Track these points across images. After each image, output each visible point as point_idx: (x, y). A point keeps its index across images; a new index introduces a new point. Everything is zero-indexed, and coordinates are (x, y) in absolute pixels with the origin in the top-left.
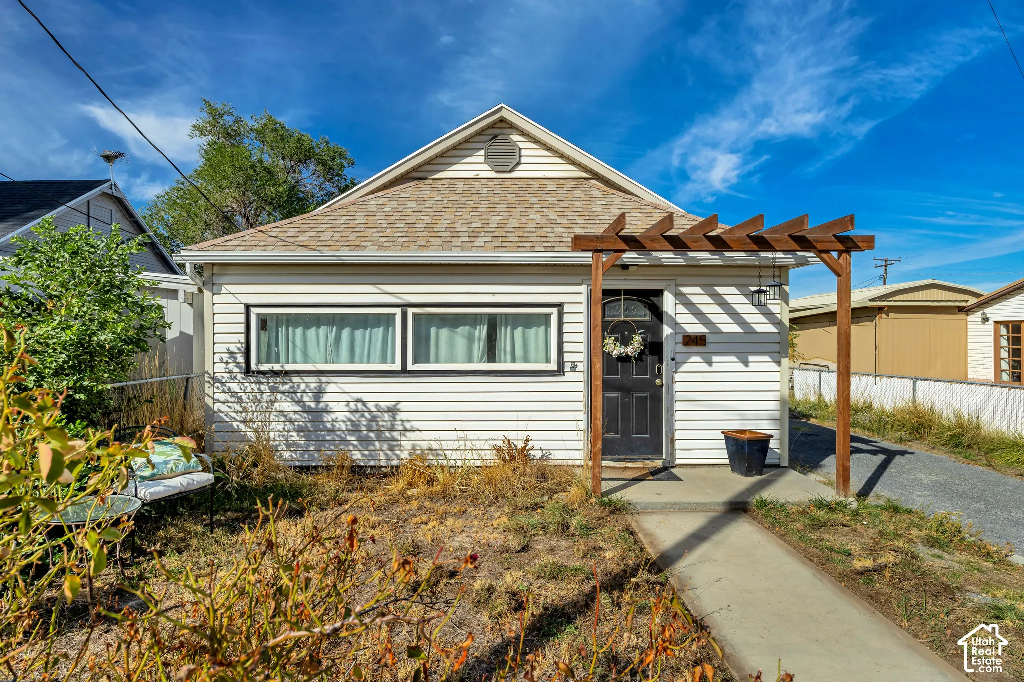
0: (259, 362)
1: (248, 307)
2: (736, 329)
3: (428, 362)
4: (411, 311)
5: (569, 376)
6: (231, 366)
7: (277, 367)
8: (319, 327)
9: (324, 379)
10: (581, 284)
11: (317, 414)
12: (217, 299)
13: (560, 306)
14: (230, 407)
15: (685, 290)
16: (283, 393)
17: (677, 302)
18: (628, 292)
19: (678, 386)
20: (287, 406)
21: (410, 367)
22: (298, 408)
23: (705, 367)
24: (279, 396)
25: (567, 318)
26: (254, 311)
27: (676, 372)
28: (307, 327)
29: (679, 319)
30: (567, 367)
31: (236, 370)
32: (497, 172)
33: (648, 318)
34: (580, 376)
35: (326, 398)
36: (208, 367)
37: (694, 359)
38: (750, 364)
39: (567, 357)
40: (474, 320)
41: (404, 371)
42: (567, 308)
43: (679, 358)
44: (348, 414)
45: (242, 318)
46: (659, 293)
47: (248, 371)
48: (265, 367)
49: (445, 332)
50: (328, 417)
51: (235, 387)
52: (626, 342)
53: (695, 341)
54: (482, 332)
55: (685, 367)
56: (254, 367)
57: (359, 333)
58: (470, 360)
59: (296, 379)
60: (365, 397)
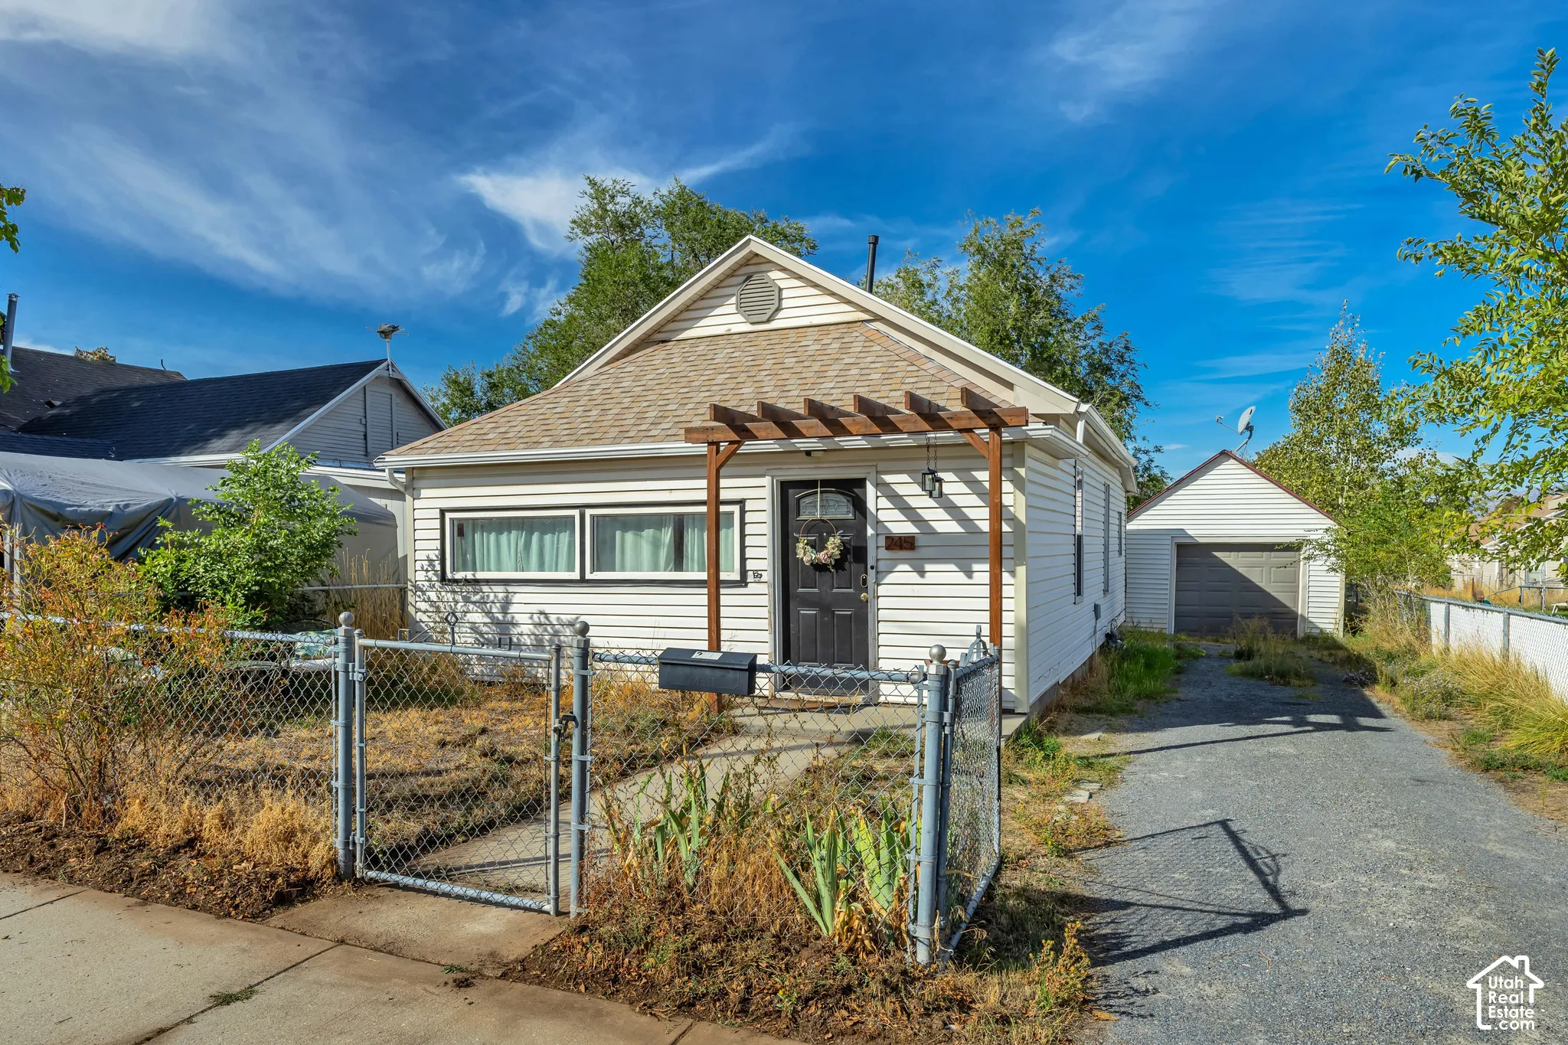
0: (453, 570)
1: (443, 512)
2: (954, 527)
3: (613, 570)
4: (589, 512)
5: (752, 588)
6: (430, 574)
7: (469, 575)
8: (510, 532)
9: (511, 589)
10: (763, 476)
11: (504, 626)
12: (418, 504)
13: (741, 502)
14: (430, 617)
15: (888, 478)
16: (474, 603)
17: (879, 494)
18: (826, 483)
19: (882, 602)
20: (477, 617)
21: (588, 576)
22: (488, 620)
23: (914, 577)
24: (471, 607)
25: (748, 517)
26: (448, 516)
27: (878, 585)
28: (500, 532)
29: (882, 516)
30: (750, 578)
31: (434, 578)
32: (753, 323)
33: (850, 516)
34: (763, 588)
35: (513, 609)
36: (410, 576)
37: (901, 567)
38: (975, 575)
39: (750, 565)
40: (658, 522)
41: (583, 581)
42: (748, 506)
43: (882, 566)
44: (531, 627)
45: (437, 524)
46: (861, 483)
47: (443, 579)
48: (459, 575)
49: (629, 536)
50: (515, 631)
51: (433, 596)
52: (818, 546)
53: (901, 544)
54: (667, 536)
55: (890, 578)
56: (449, 575)
57: (548, 537)
58: (656, 568)
59: (485, 589)
60: (547, 609)
